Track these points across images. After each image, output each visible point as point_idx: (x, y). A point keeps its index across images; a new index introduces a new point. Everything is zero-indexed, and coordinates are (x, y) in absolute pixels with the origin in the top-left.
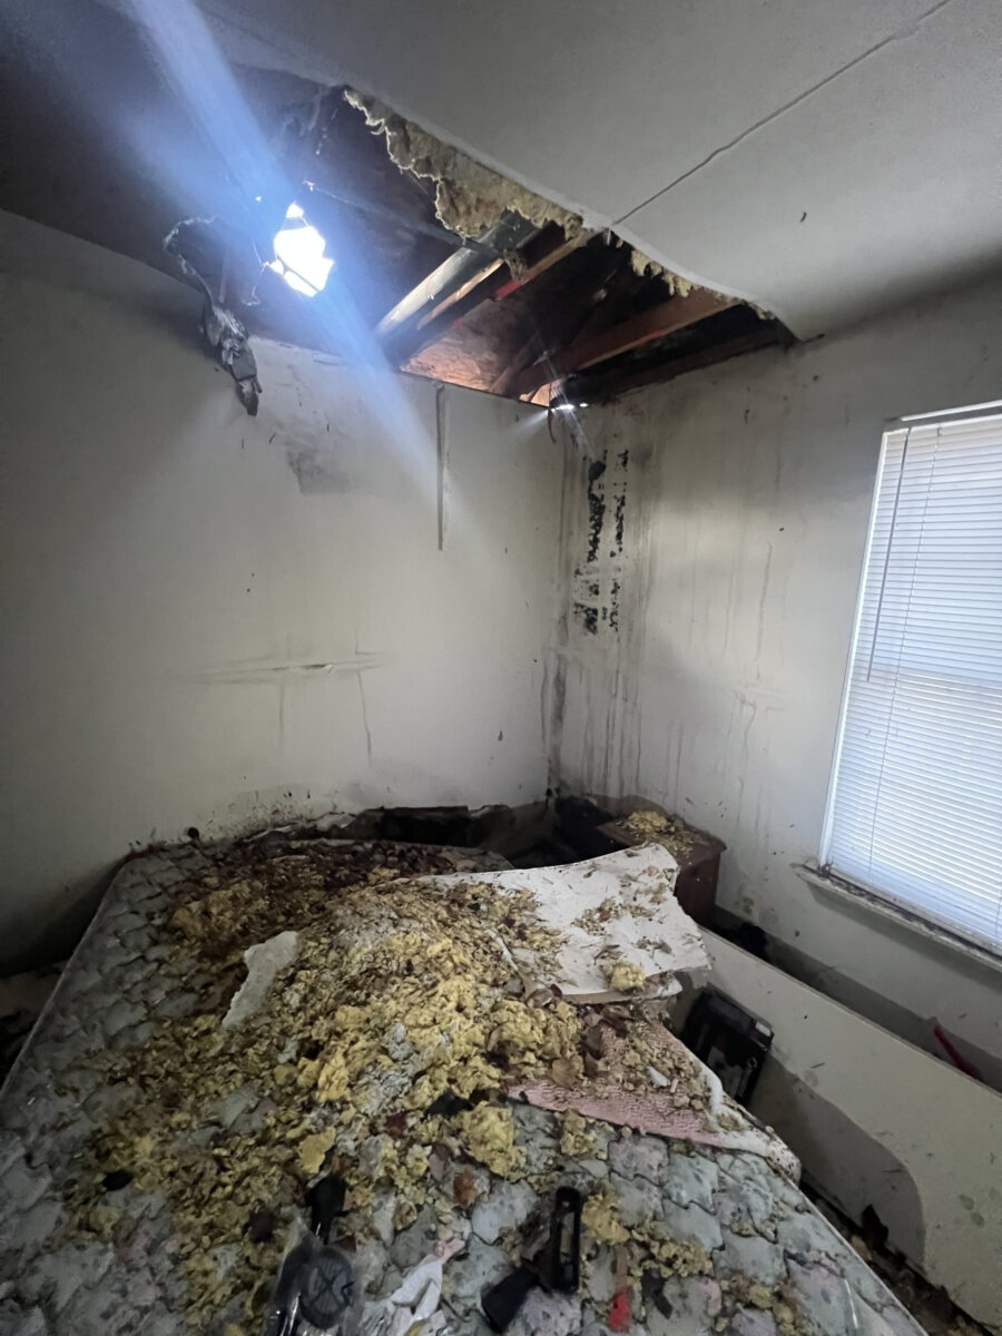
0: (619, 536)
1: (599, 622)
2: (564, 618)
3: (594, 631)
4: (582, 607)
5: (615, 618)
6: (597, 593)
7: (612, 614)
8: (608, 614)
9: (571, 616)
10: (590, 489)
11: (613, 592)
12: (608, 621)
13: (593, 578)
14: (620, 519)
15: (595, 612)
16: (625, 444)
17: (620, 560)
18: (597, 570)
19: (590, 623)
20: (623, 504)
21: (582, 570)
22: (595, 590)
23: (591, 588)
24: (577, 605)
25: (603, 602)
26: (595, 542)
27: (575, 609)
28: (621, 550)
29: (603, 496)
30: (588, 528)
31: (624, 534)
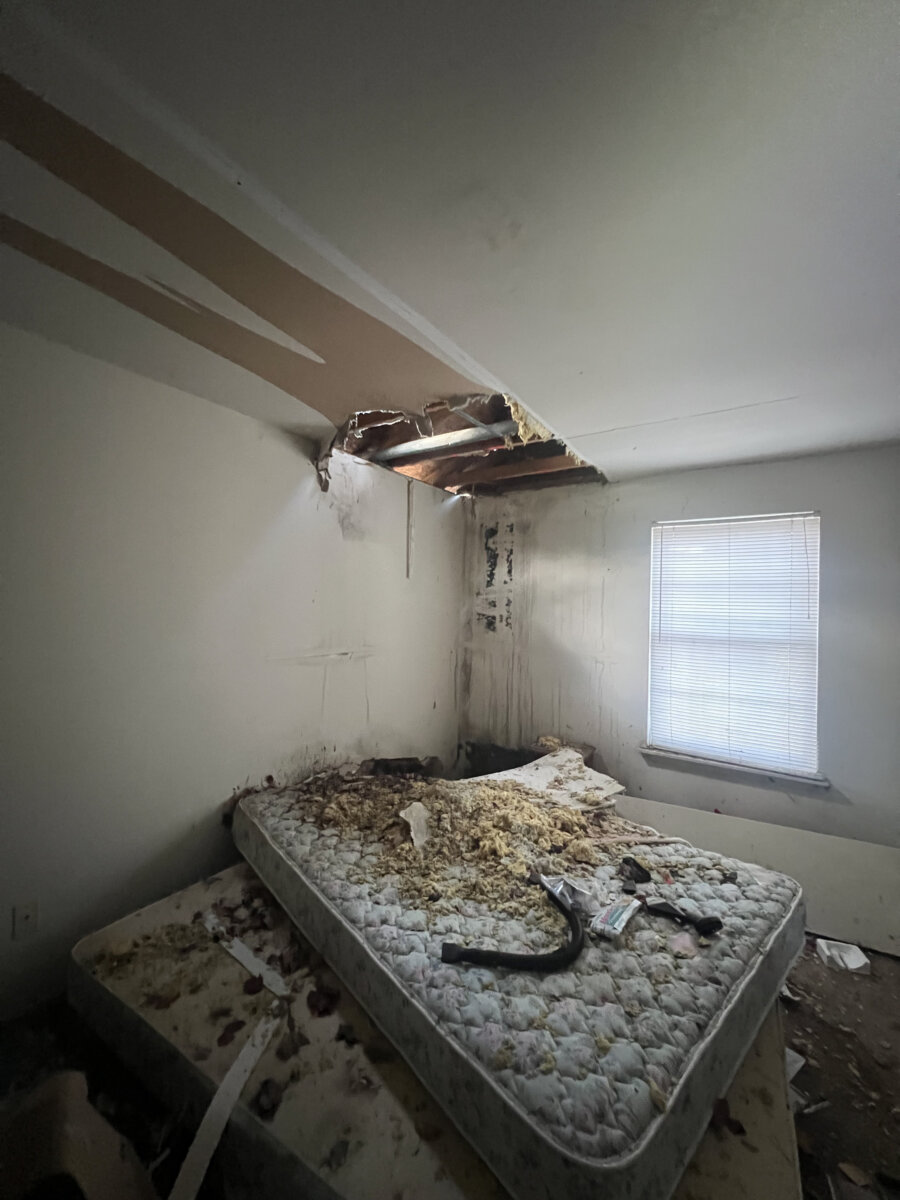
0: (510, 572)
1: (498, 623)
2: (469, 623)
3: (494, 630)
4: (484, 615)
5: (510, 621)
6: (495, 606)
7: (507, 619)
8: (504, 618)
9: (474, 621)
10: (486, 544)
11: (507, 605)
12: (504, 623)
13: (491, 597)
14: (510, 562)
15: (494, 618)
16: (512, 520)
17: (511, 586)
18: (495, 592)
19: (491, 624)
20: (511, 553)
21: (482, 592)
22: (493, 604)
23: (490, 603)
24: (479, 614)
25: (500, 611)
26: (491, 575)
27: (477, 617)
28: (511, 579)
29: (496, 549)
30: (486, 567)
31: (513, 571)
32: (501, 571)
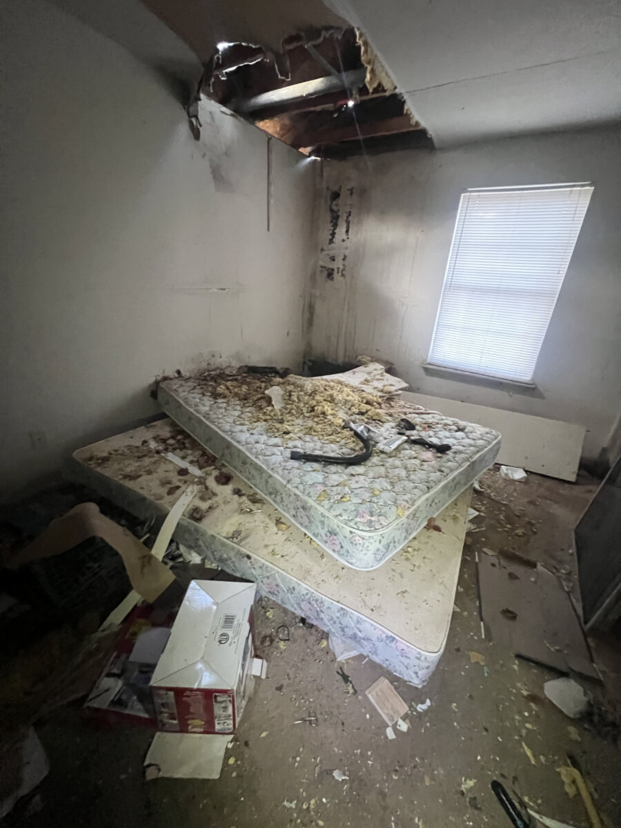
0: (347, 231)
1: (335, 274)
2: (314, 274)
3: (332, 279)
4: (325, 267)
5: (344, 272)
6: (334, 260)
7: (342, 271)
8: (340, 270)
9: (318, 273)
10: (330, 206)
11: (344, 259)
12: (340, 274)
13: (332, 253)
14: (348, 223)
15: (333, 270)
16: (353, 184)
17: (347, 243)
18: (334, 249)
19: (330, 275)
20: (350, 215)
21: (325, 248)
22: (333, 259)
23: (330, 258)
24: (322, 267)
25: (338, 264)
26: (333, 234)
27: (320, 269)
28: (348, 238)
29: (338, 211)
30: (330, 226)
31: (350, 231)
32: (340, 232)
